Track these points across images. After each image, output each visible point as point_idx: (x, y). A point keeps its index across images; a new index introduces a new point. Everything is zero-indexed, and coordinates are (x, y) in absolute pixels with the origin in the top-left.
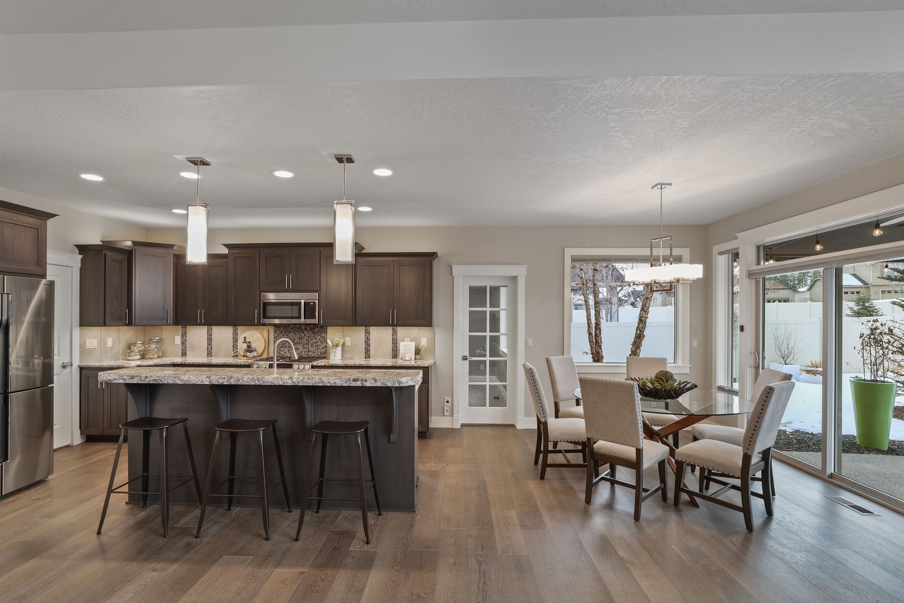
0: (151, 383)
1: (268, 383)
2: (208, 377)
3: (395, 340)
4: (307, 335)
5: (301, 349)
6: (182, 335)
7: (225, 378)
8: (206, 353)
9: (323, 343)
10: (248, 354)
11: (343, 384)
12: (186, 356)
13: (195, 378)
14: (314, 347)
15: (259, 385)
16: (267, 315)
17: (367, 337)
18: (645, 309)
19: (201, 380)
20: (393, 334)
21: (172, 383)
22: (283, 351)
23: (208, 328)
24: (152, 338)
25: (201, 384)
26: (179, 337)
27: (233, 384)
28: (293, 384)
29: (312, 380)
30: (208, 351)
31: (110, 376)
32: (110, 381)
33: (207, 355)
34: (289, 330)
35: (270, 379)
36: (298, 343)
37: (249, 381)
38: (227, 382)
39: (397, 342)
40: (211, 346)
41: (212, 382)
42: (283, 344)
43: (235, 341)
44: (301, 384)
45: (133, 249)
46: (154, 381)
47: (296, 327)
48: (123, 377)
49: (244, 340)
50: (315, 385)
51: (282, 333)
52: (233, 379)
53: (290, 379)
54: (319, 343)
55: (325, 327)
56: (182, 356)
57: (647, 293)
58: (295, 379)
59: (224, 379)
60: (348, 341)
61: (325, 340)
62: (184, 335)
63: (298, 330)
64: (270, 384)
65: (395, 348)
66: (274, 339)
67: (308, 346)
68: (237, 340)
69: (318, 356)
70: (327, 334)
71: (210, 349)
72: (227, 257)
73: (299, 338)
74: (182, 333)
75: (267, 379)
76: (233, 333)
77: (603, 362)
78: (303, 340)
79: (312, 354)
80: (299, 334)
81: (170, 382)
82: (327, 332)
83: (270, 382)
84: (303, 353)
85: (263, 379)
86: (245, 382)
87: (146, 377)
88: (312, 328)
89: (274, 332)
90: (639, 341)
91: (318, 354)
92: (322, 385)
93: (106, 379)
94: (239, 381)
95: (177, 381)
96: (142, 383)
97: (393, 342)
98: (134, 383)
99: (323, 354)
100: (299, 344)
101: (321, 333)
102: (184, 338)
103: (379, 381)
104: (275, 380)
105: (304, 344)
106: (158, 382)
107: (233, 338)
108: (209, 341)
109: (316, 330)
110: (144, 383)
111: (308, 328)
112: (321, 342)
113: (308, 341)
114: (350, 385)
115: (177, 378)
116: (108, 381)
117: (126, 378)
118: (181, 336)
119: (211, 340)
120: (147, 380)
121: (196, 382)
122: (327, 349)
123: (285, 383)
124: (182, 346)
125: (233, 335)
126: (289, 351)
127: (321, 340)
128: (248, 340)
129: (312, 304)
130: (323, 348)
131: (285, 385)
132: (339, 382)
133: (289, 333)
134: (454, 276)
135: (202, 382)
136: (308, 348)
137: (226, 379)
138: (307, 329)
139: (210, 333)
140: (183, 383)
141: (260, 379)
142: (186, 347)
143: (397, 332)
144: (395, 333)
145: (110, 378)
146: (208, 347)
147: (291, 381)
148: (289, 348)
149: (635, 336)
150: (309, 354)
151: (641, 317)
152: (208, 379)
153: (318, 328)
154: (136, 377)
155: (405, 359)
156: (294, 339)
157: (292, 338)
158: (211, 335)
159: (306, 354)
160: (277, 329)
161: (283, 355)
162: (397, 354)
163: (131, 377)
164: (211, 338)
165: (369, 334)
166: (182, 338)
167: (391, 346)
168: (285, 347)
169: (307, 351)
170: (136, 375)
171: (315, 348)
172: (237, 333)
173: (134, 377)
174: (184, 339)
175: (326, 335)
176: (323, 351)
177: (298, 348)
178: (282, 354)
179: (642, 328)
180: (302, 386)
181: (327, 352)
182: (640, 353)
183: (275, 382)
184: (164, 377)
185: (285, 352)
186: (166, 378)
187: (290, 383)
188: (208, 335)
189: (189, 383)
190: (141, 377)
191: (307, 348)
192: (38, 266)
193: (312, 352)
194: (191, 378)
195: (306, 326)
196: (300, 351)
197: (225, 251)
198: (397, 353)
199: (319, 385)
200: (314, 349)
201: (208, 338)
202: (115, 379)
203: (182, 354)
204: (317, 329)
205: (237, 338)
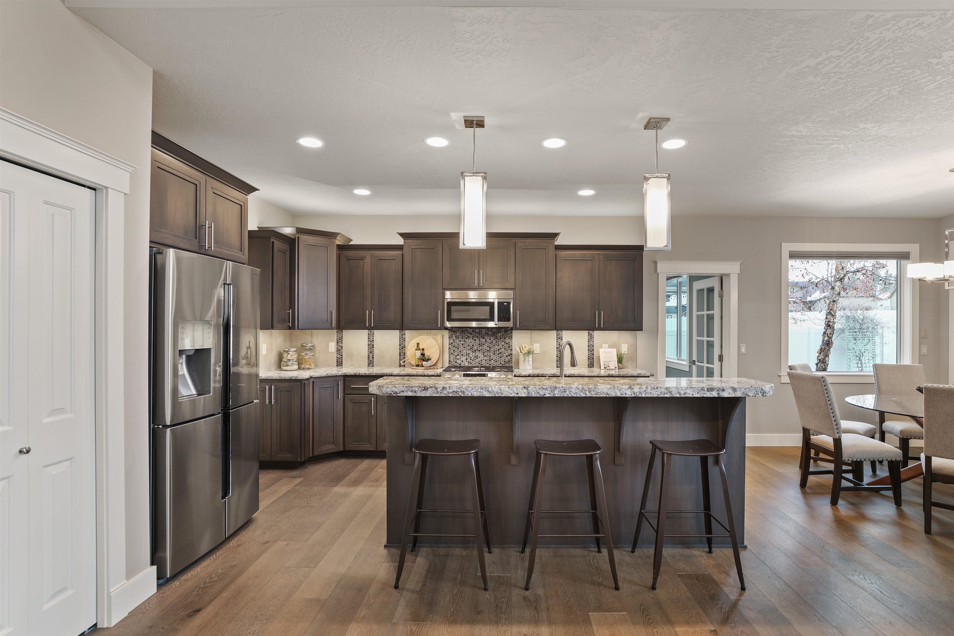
0: (450, 395)
1: (602, 394)
2: (525, 388)
3: (592, 346)
4: (488, 341)
5: (481, 357)
6: (337, 340)
7: (547, 388)
8: (366, 362)
9: (507, 350)
10: (424, 363)
11: (696, 394)
12: (342, 366)
13: (508, 389)
14: (496, 355)
15: (591, 397)
16: (452, 318)
17: (558, 343)
18: (833, 313)
19: (515, 391)
20: (589, 339)
21: (478, 395)
22: (460, 359)
23: (368, 332)
24: (305, 344)
25: (516, 396)
26: (334, 343)
27: (556, 396)
28: (633, 396)
29: (657, 390)
30: (368, 360)
31: (396, 387)
32: (395, 394)
33: (367, 364)
34: (467, 336)
35: (605, 389)
36: (477, 350)
37: (578, 392)
38: (550, 393)
39: (593, 348)
40: (373, 354)
41: (530, 393)
42: (460, 352)
43: (402, 348)
44: (643, 395)
45: (296, 237)
46: (454, 393)
47: (475, 332)
48: (413, 389)
49: (417, 346)
50: (661, 396)
51: (458, 338)
52: (557, 390)
53: (630, 390)
54: (503, 350)
55: (509, 332)
56: (337, 366)
57: (834, 296)
58: (636, 389)
59: (547, 390)
60: (537, 348)
61: (509, 347)
62: (339, 341)
63: (477, 335)
64: (605, 396)
65: (591, 356)
66: (449, 346)
67: (490, 354)
68: (405, 347)
69: (501, 365)
70: (511, 339)
71: (371, 358)
72: (403, 249)
73: (479, 344)
74: (337, 339)
75: (602, 389)
76: (400, 339)
77: (827, 371)
78: (484, 347)
79: (494, 363)
80: (479, 340)
81: (476, 394)
82: (512, 337)
83: (605, 393)
84: (484, 361)
85: (595, 390)
86: (572, 394)
87: (444, 388)
88: (494, 333)
89: (449, 338)
90: (827, 348)
91: (501, 363)
92: (669, 396)
93: (390, 391)
94: (565, 392)
95: (485, 393)
96: (438, 395)
97: (588, 348)
98: (427, 395)
99: (507, 363)
100: (479, 351)
101: (505, 338)
102: (340, 344)
103: (739, 391)
104: (612, 390)
105: (484, 352)
106: (459, 395)
107: (400, 345)
108: (371, 348)
109: (499, 335)
110: (440, 396)
111: (490, 333)
112: (505, 349)
113: (490, 348)
114: (704, 396)
115: (484, 389)
116: (392, 393)
117: (417, 389)
118: (336, 342)
119: (373, 347)
120: (445, 392)
121: (510, 394)
122: (512, 357)
123: (623, 395)
124: (337, 353)
125: (400, 341)
126: (466, 359)
127: (505, 347)
128: (421, 347)
129: (506, 304)
130: (507, 356)
131: (623, 396)
132: (689, 392)
133: (467, 338)
134: (658, 273)
135: (518, 393)
136: (490, 356)
137: (549, 389)
138: (488, 334)
139: (372, 339)
140: (492, 396)
141: (593, 390)
142: (342, 355)
143: (593, 337)
144: (591, 338)
145: (396, 390)
146: (369, 355)
147: (631, 391)
148: (467, 356)
149: (823, 343)
150: (491, 363)
151: (829, 321)
152: (525, 390)
153: (501, 332)
154: (429, 388)
155: (609, 368)
156: (473, 345)
157: (471, 344)
158: (373, 341)
159: (488, 363)
160: (453, 333)
161: (460, 364)
162: (593, 363)
163: (423, 389)
164: (373, 345)
165: (562, 339)
166: (337, 345)
167: (587, 354)
168: (462, 355)
169: (488, 360)
170: (430, 386)
171: (498, 356)
172: (405, 338)
173: (428, 388)
174: (339, 346)
175: (511, 341)
176: (507, 359)
177: (477, 356)
178: (458, 363)
179: (830, 334)
180: (645, 397)
181: (512, 361)
182: (828, 361)
183: (612, 393)
184: (468, 388)
185: (462, 361)
186: (470, 389)
187: (629, 394)
188: (369, 341)
189: (500, 395)
190: (436, 388)
191: (488, 355)
192: (241, 252)
193: (494, 361)
194: (503, 389)
195: (488, 330)
196: (480, 359)
197: (400, 241)
198: (593, 361)
199: (666, 396)
200: (496, 357)
201: (369, 345)
202: (402, 391)
203: (337, 364)
204: (501, 334)
205: (405, 345)
